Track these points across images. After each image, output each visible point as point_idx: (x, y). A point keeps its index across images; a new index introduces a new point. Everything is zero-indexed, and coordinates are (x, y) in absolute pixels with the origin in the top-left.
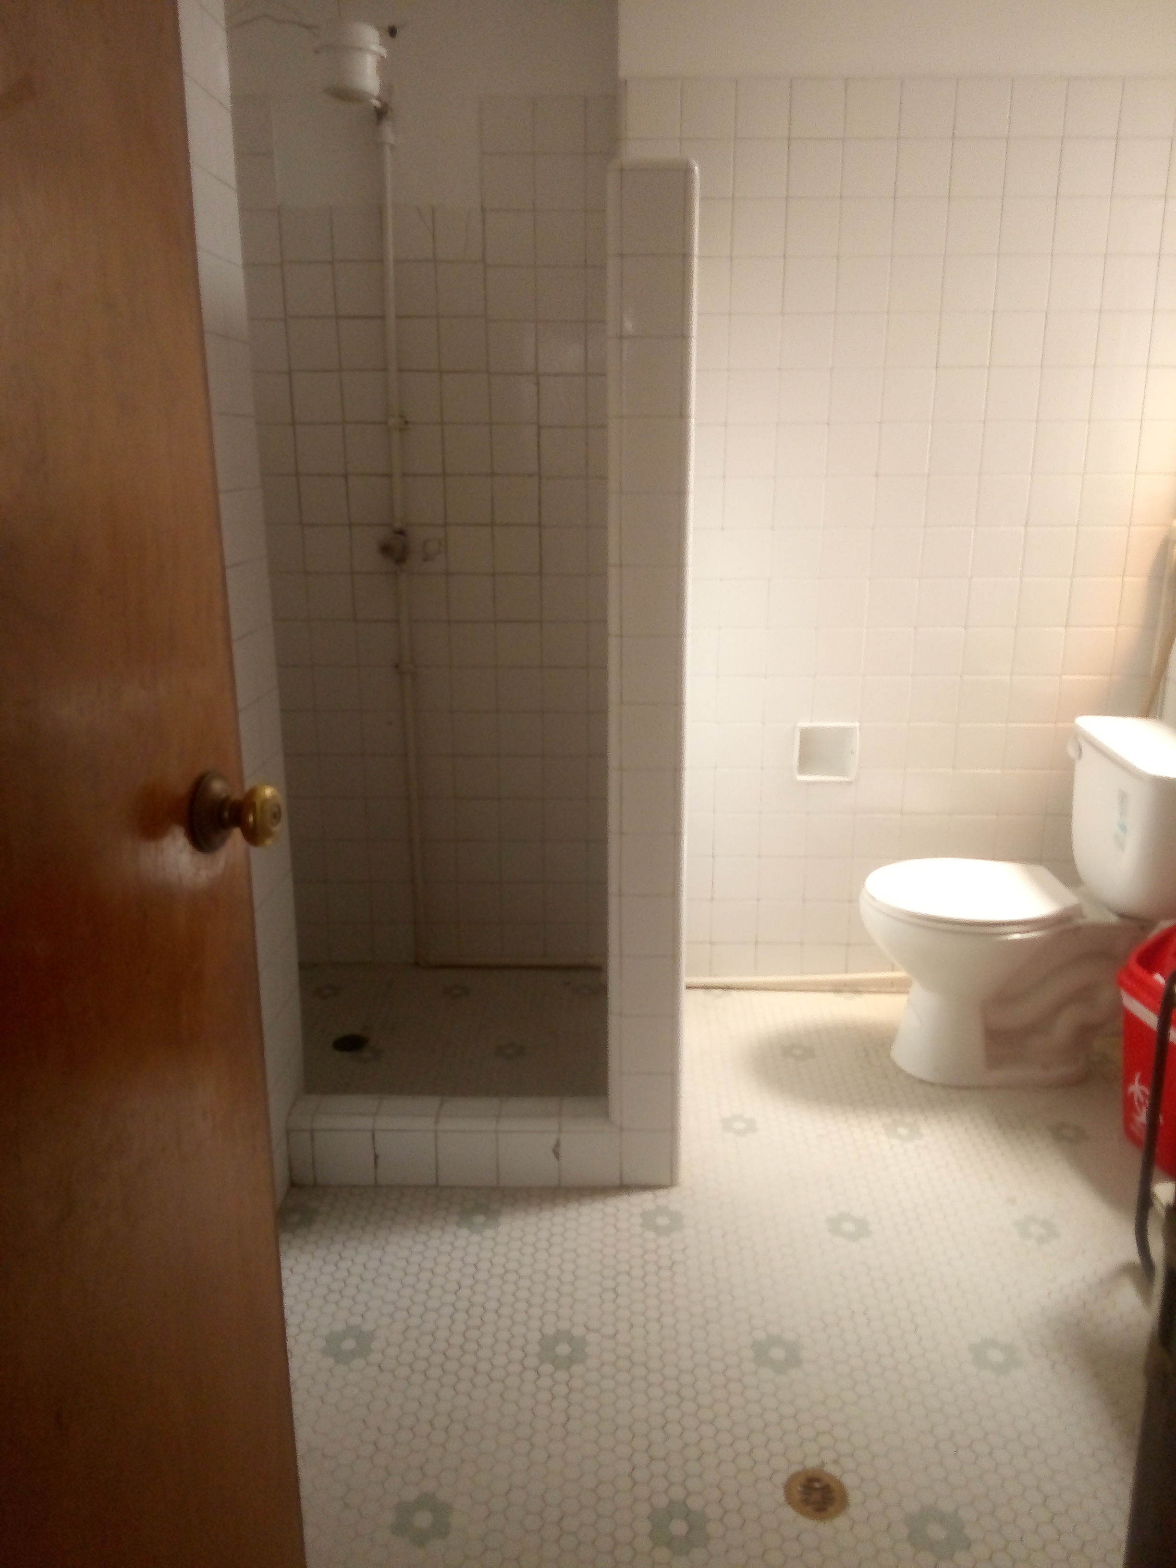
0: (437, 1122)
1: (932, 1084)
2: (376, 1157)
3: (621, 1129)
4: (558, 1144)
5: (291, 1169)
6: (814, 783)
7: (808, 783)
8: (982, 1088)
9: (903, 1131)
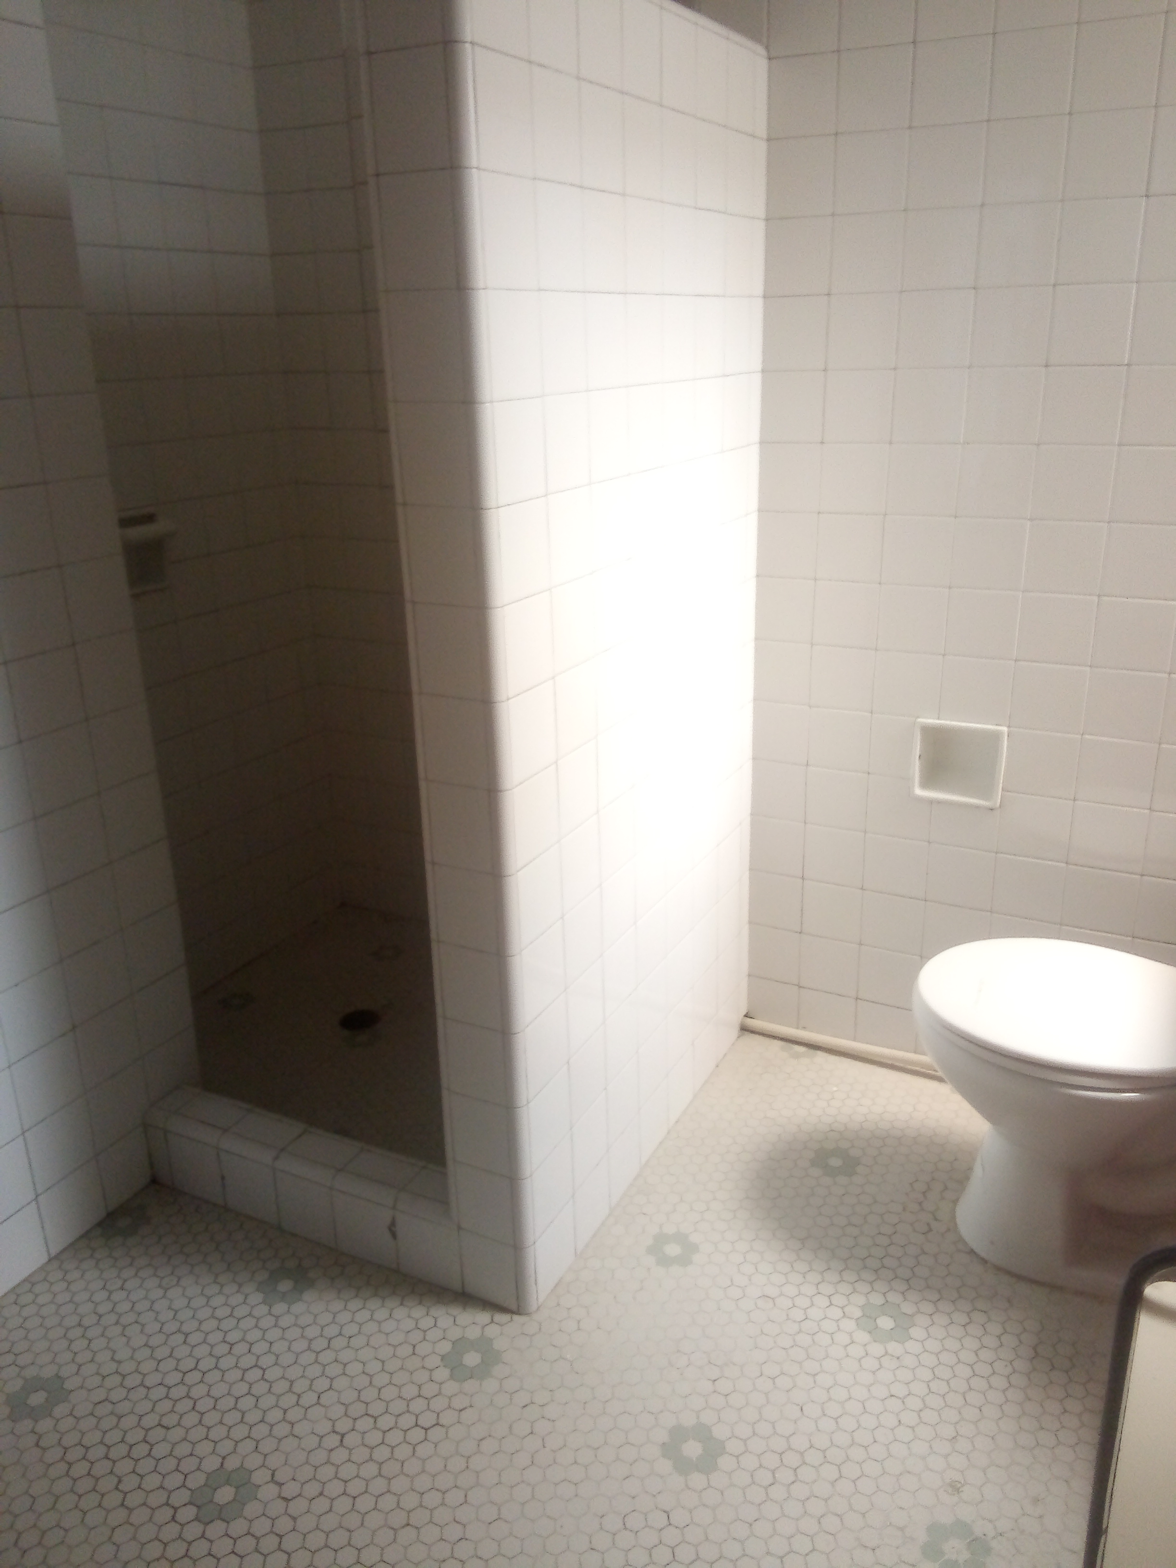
0: (276, 1158)
1: (984, 1261)
2: (223, 1178)
3: (459, 1228)
4: (393, 1223)
5: (152, 1165)
6: (939, 802)
7: (931, 802)
8: (1053, 1287)
9: (886, 1323)
